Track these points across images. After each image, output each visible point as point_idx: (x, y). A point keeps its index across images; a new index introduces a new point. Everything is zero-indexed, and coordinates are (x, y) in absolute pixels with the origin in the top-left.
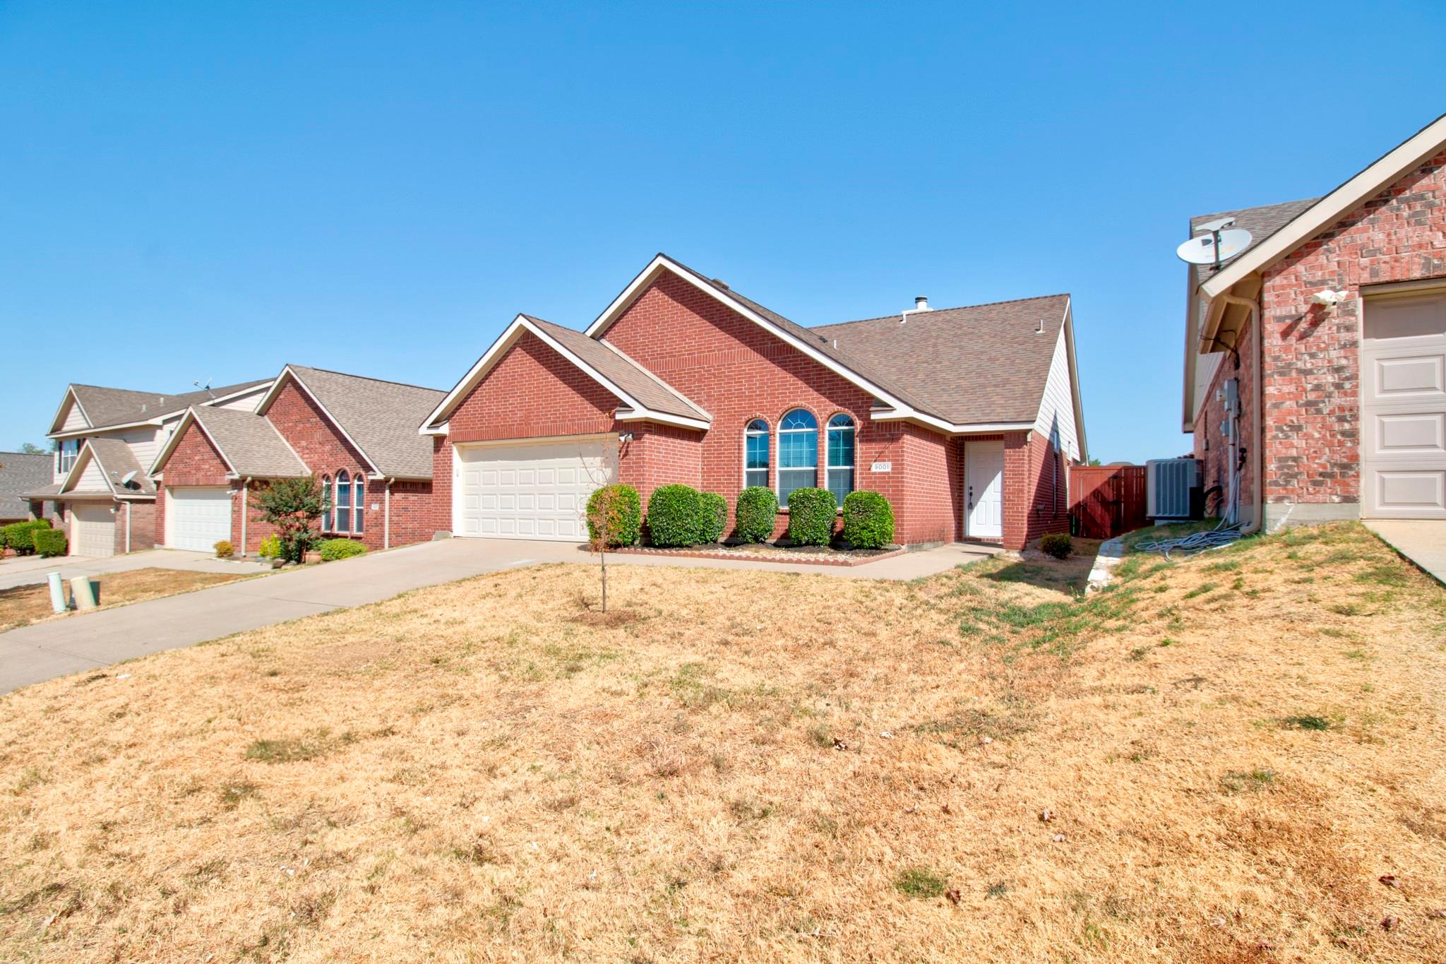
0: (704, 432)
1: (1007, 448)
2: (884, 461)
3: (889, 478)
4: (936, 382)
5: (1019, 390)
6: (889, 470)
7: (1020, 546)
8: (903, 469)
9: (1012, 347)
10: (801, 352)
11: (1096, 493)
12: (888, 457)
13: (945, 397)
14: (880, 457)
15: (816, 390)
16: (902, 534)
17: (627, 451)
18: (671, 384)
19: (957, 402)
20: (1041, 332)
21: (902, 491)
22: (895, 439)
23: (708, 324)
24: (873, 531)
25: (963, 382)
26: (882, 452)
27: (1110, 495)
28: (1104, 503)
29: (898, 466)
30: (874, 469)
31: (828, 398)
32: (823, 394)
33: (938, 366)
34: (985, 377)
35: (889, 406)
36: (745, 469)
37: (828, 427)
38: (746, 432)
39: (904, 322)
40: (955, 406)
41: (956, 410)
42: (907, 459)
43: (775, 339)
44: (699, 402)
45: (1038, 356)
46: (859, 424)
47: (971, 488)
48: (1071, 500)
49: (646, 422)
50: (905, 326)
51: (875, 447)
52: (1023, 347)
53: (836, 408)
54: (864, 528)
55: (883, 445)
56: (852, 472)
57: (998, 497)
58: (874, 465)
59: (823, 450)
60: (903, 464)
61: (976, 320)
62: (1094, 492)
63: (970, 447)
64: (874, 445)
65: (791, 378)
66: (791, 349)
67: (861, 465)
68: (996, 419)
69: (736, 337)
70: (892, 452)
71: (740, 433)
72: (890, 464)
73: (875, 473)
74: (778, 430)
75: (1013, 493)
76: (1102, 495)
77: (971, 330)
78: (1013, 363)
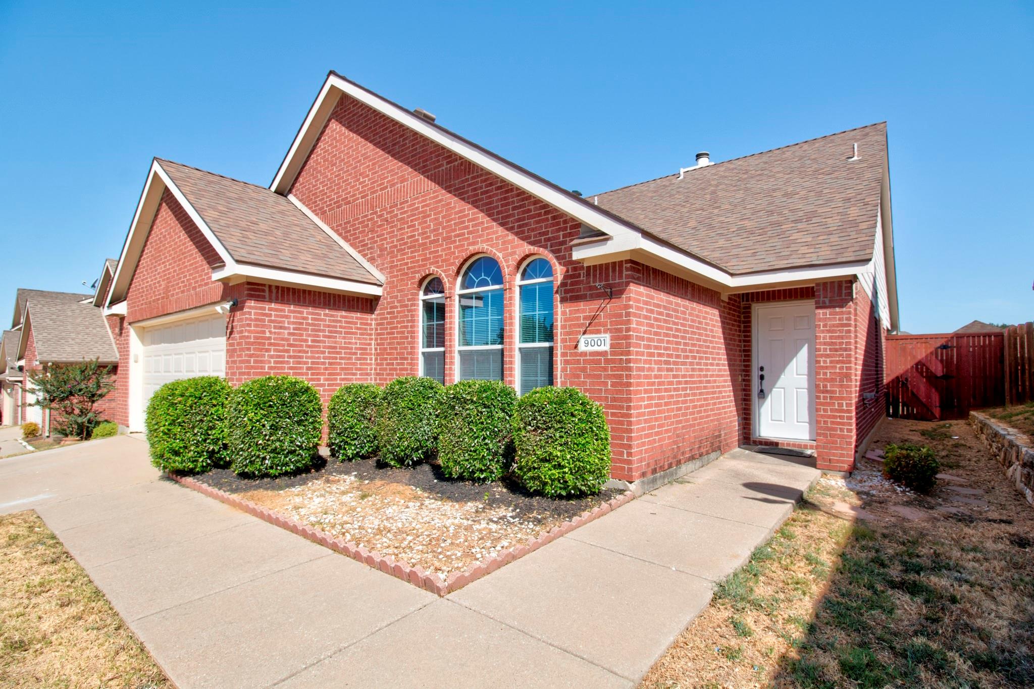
0: (377, 298)
1: (817, 308)
2: (598, 332)
3: (607, 361)
4: (711, 227)
5: (834, 223)
6: (606, 348)
7: (846, 466)
8: (629, 345)
9: (817, 178)
10: (482, 169)
11: (920, 366)
12: (605, 325)
13: (722, 242)
14: (591, 325)
15: (502, 225)
16: (629, 462)
17: (232, 328)
18: (346, 239)
19: (738, 246)
20: (855, 158)
21: (629, 384)
22: (613, 293)
23: (381, 152)
24: (560, 466)
25: (747, 223)
26: (594, 317)
27: (938, 369)
28: (931, 378)
29: (621, 342)
30: (582, 347)
31: (517, 234)
32: (510, 229)
33: (716, 211)
34: (780, 214)
35: (603, 234)
36: (421, 349)
37: (518, 281)
38: (422, 296)
39: (681, 177)
40: (735, 252)
41: (737, 256)
42: (638, 327)
43: (451, 156)
44: (371, 260)
45: (858, 182)
46: (559, 271)
47: (762, 369)
48: (888, 375)
49: (249, 283)
50: (682, 181)
51: (585, 308)
52: (832, 176)
53: (528, 248)
54: (545, 460)
55: (595, 305)
56: (551, 350)
57: (803, 381)
58: (582, 339)
59: (511, 318)
60: (628, 337)
61: (766, 163)
62: (917, 364)
63: (760, 311)
64: (582, 305)
65: (470, 211)
66: (469, 166)
67: (564, 341)
68: (802, 262)
69: (408, 164)
70: (611, 316)
71: (414, 298)
72: (607, 337)
73: (584, 354)
74: (458, 290)
75: (832, 380)
76: (927, 369)
77: (760, 172)
78: (820, 194)
